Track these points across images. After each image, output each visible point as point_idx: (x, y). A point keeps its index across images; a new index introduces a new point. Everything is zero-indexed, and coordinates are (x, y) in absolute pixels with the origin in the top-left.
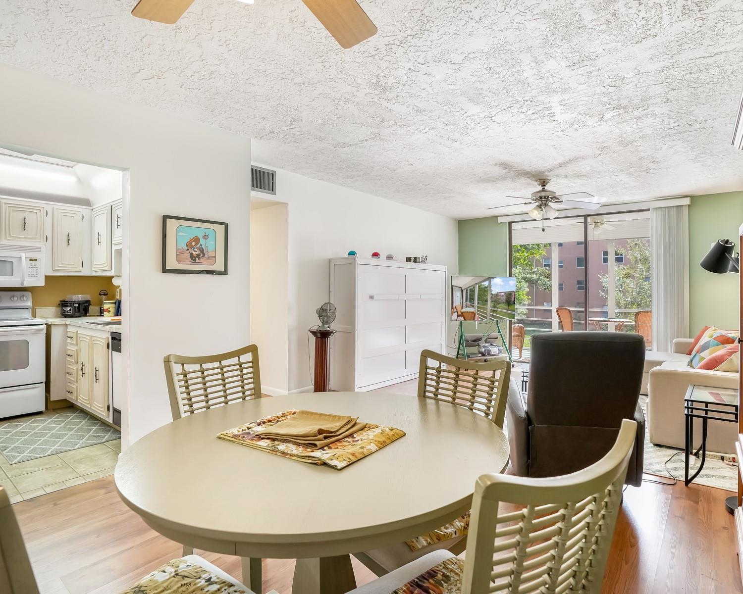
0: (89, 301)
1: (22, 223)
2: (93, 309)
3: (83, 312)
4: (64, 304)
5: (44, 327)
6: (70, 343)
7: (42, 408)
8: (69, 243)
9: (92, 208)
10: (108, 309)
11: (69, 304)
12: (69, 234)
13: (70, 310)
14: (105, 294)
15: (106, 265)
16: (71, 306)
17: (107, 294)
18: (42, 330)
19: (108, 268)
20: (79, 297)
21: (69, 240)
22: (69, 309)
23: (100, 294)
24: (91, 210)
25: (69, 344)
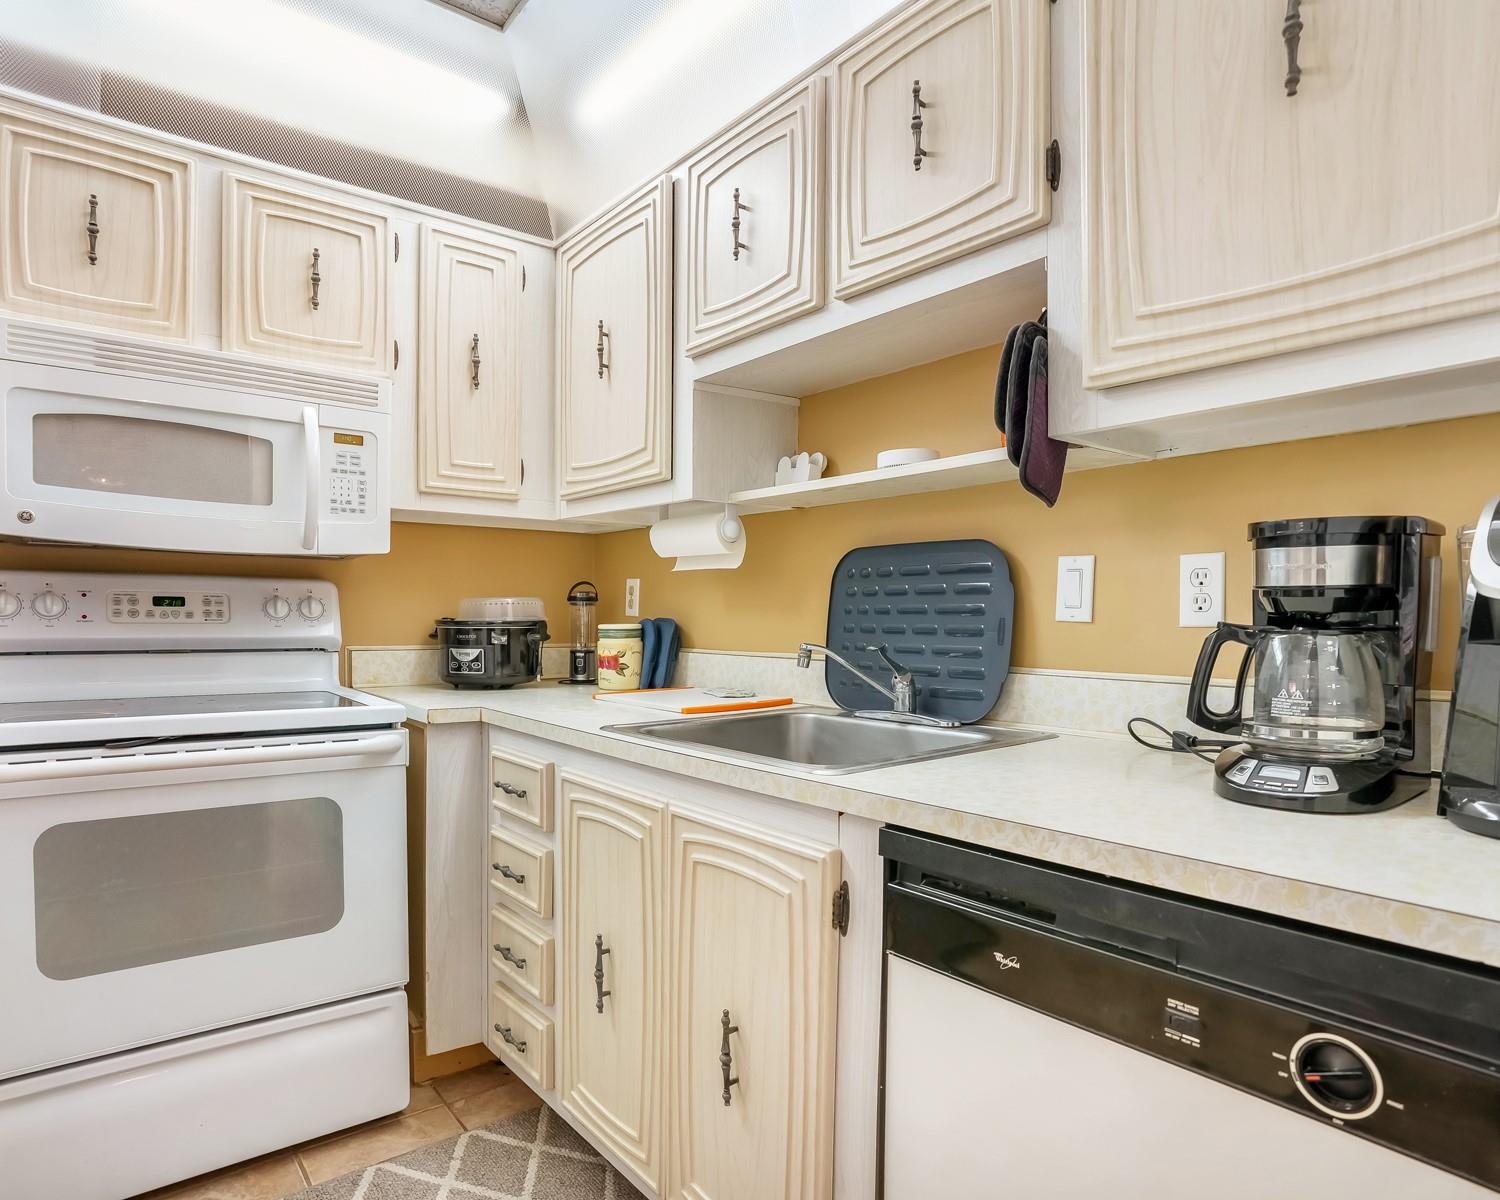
0: (543, 624)
1: (306, 274)
2: (553, 656)
3: (522, 667)
4: (451, 634)
5: (398, 738)
6: (505, 814)
7: (396, 1095)
8: (475, 378)
9: (554, 244)
10: (616, 658)
11: (472, 636)
12: (476, 340)
13: (477, 659)
14: (590, 600)
15: (646, 457)
16: (477, 644)
17: (595, 599)
18: (389, 753)
19: (658, 469)
20: (506, 608)
21: (476, 363)
22: (473, 653)
23: (571, 599)
24: (548, 254)
25: (497, 814)
